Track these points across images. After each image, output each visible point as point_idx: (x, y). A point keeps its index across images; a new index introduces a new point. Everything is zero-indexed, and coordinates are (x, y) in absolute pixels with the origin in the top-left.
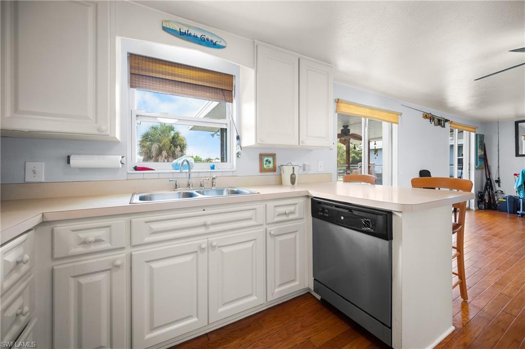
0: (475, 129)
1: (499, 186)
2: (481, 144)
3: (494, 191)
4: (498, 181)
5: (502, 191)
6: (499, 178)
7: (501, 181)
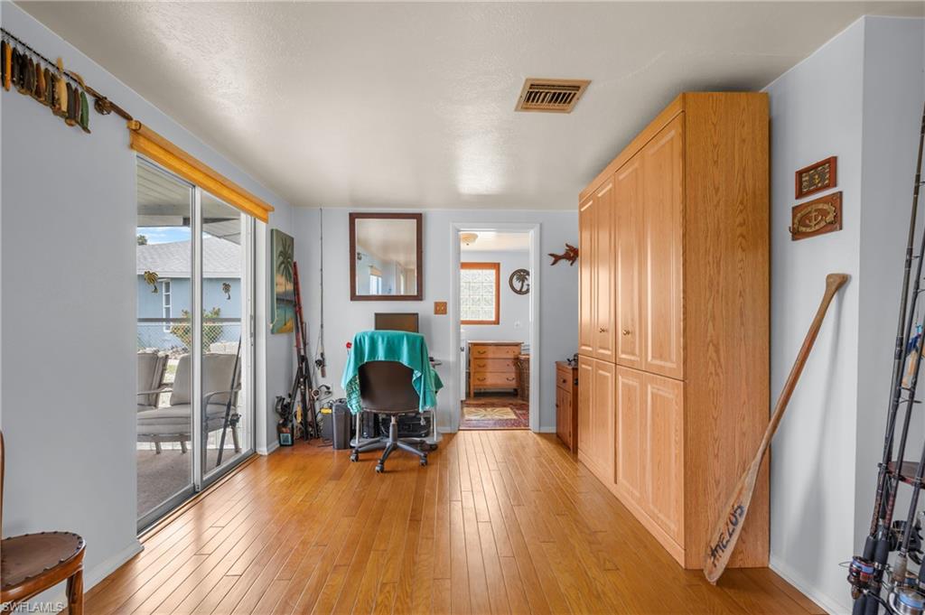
0: (266, 210)
1: (323, 375)
2: (286, 258)
3: (315, 389)
4: (321, 363)
5: (328, 388)
6: (322, 355)
7: (327, 362)
